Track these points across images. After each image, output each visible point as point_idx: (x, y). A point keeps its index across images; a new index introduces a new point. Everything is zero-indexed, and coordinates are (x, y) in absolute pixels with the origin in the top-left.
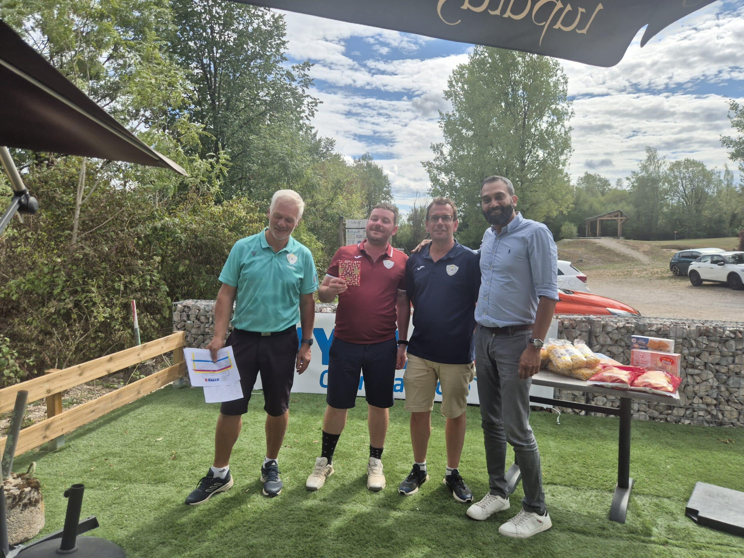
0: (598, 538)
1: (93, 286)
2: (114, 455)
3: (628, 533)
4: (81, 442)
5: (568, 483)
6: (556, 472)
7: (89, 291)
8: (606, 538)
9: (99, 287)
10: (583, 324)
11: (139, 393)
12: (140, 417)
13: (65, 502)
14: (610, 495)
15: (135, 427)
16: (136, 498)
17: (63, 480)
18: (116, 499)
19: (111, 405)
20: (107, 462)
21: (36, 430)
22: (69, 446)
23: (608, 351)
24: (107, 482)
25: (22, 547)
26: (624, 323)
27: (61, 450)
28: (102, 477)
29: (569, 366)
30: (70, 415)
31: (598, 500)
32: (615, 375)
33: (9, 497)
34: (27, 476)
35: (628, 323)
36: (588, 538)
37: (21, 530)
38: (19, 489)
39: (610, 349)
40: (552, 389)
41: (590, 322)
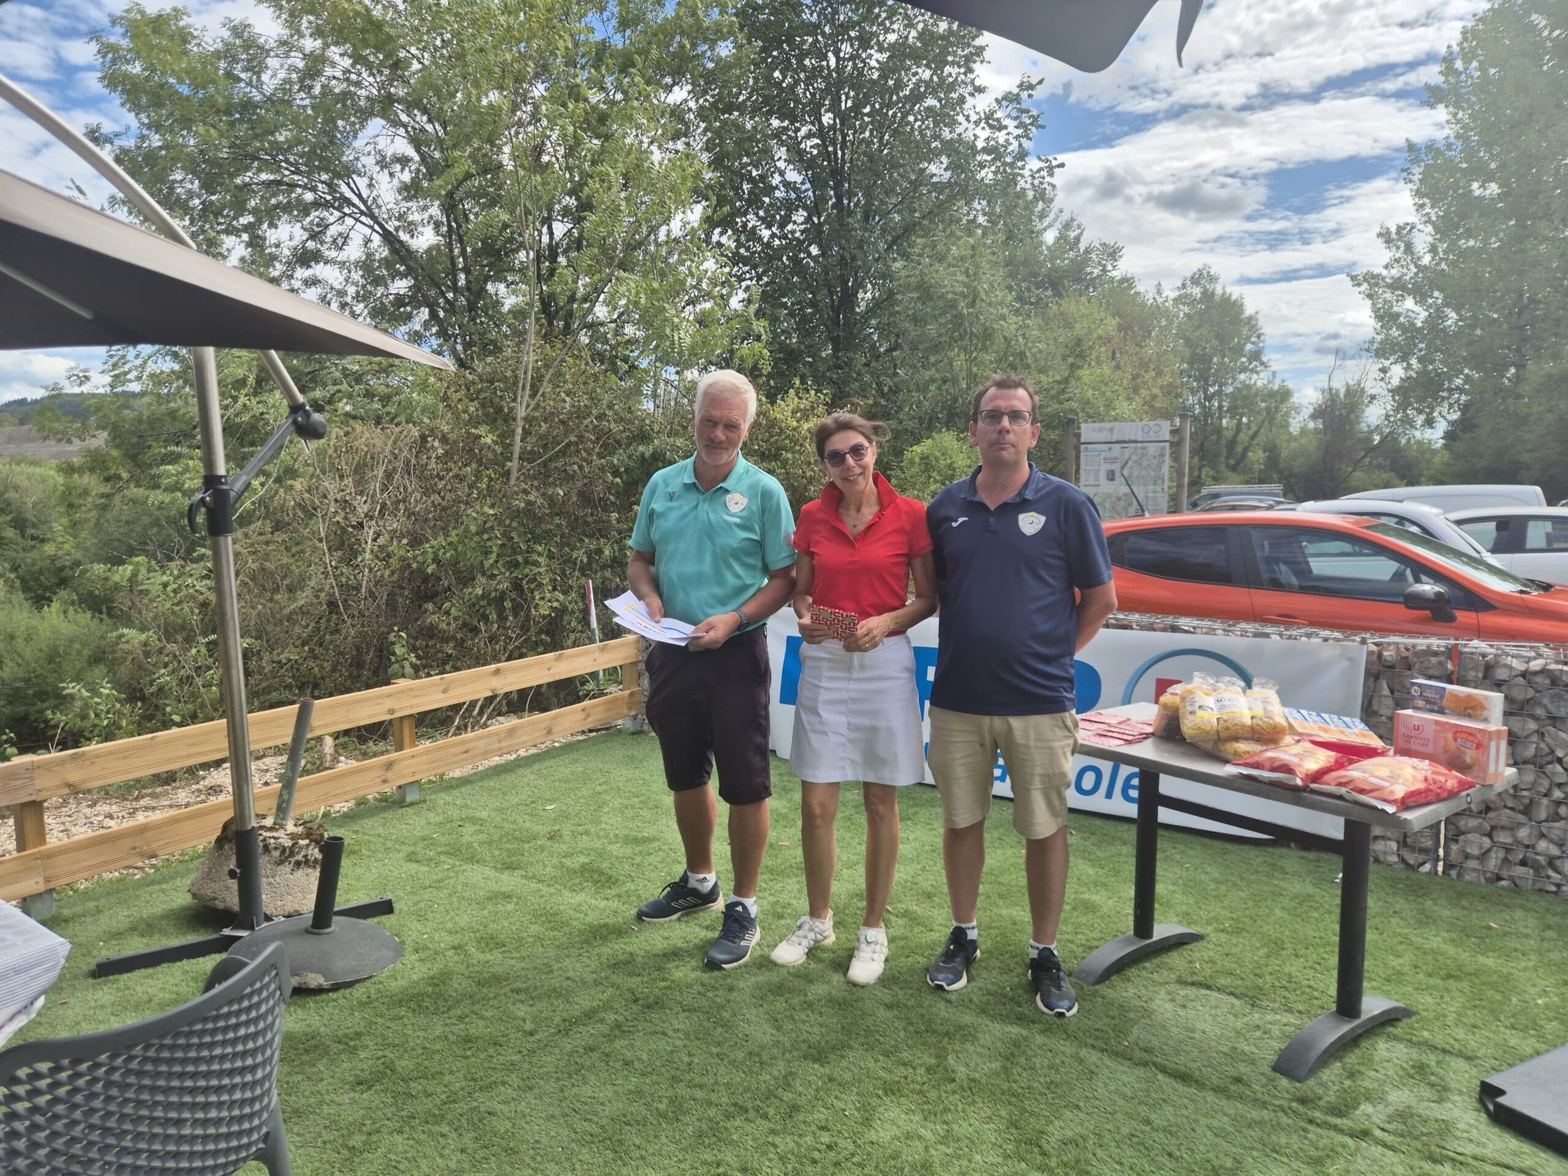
1: (540, 554)
2: (473, 820)
4: (443, 798)
7: (536, 564)
9: (551, 556)
11: (549, 732)
12: (545, 771)
15: (528, 785)
18: (438, 881)
20: (460, 829)
21: (371, 768)
22: (424, 801)
24: (442, 857)
27: (412, 804)
28: (440, 849)
34: (311, 824)
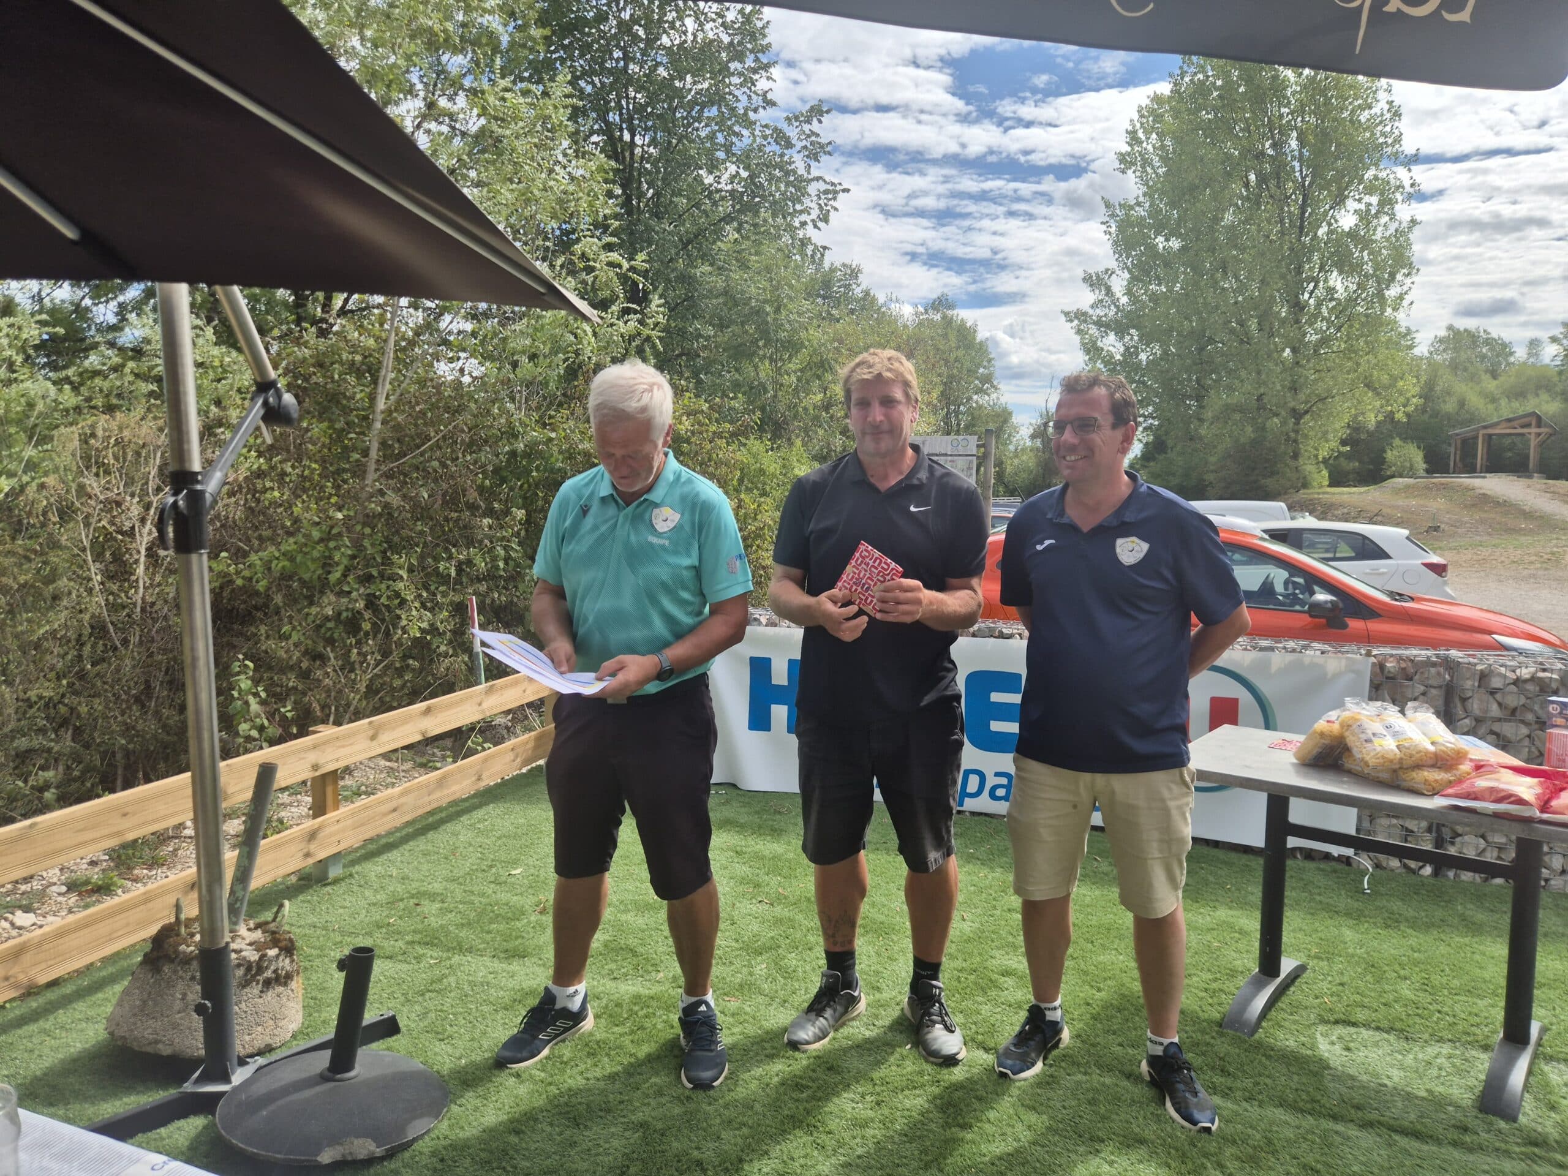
0: (1451, 1149)
1: (400, 567)
2: (432, 897)
3: (1525, 1145)
4: (373, 869)
5: (1385, 1024)
6: (1358, 998)
7: (394, 578)
8: (1471, 1150)
9: (411, 569)
10: (1433, 670)
11: (479, 779)
12: (481, 826)
13: (338, 979)
14: (1485, 1056)
15: (470, 845)
16: (470, 982)
17: (339, 939)
18: (433, 982)
19: (427, 799)
20: (419, 909)
21: (292, 840)
22: (351, 875)
23: (1492, 732)
24: (417, 947)
25: (261, 1061)
26: (1532, 670)
27: (336, 881)
28: (408, 938)
29: (1391, 761)
30: (353, 814)
31: (1454, 1065)
32: (1502, 786)
33: (239, 966)
34: (272, 926)
35: (1544, 670)
36: (1425, 1148)
37: (260, 1029)
38: (257, 950)
39: (1496, 727)
40: (1354, 811)
41: (1449, 665)
